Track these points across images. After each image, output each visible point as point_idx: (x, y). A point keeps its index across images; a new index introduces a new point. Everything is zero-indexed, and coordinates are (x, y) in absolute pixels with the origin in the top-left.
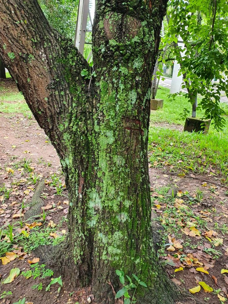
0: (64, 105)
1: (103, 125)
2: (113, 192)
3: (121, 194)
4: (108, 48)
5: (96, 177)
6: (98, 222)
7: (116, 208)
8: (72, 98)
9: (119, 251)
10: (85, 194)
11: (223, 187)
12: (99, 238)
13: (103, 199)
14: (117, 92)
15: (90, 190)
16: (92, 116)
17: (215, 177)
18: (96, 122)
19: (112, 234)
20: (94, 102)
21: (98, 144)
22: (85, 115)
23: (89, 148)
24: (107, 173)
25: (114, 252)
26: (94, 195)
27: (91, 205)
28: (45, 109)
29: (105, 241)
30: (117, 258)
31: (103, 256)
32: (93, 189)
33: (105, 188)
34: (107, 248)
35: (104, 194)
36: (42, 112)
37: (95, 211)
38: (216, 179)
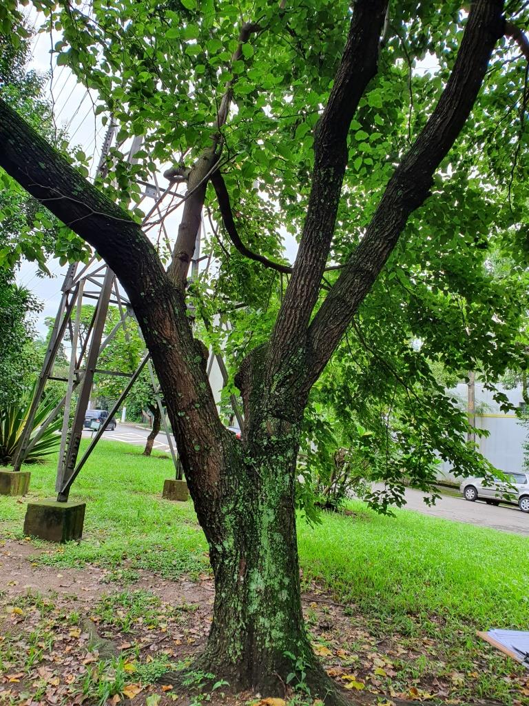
0: (231, 488)
1: (266, 504)
2: (274, 570)
3: (281, 571)
4: (270, 442)
5: (259, 556)
6: (260, 605)
7: (277, 587)
8: (239, 482)
9: (281, 635)
10: (248, 575)
11: (338, 606)
12: (260, 624)
13: (265, 578)
14: (276, 476)
15: (252, 570)
16: (257, 496)
17: (324, 595)
18: (260, 502)
19: (275, 615)
20: (259, 484)
21: (261, 523)
22: (252, 496)
23: (252, 527)
24: (268, 551)
25: (278, 636)
26: (256, 575)
27: (253, 586)
28: (213, 493)
29: (267, 625)
30: (281, 643)
31: (267, 643)
32: (255, 569)
33: (267, 566)
34: (270, 633)
35: (266, 573)
36: (210, 496)
37: (257, 592)
38: (326, 597)
